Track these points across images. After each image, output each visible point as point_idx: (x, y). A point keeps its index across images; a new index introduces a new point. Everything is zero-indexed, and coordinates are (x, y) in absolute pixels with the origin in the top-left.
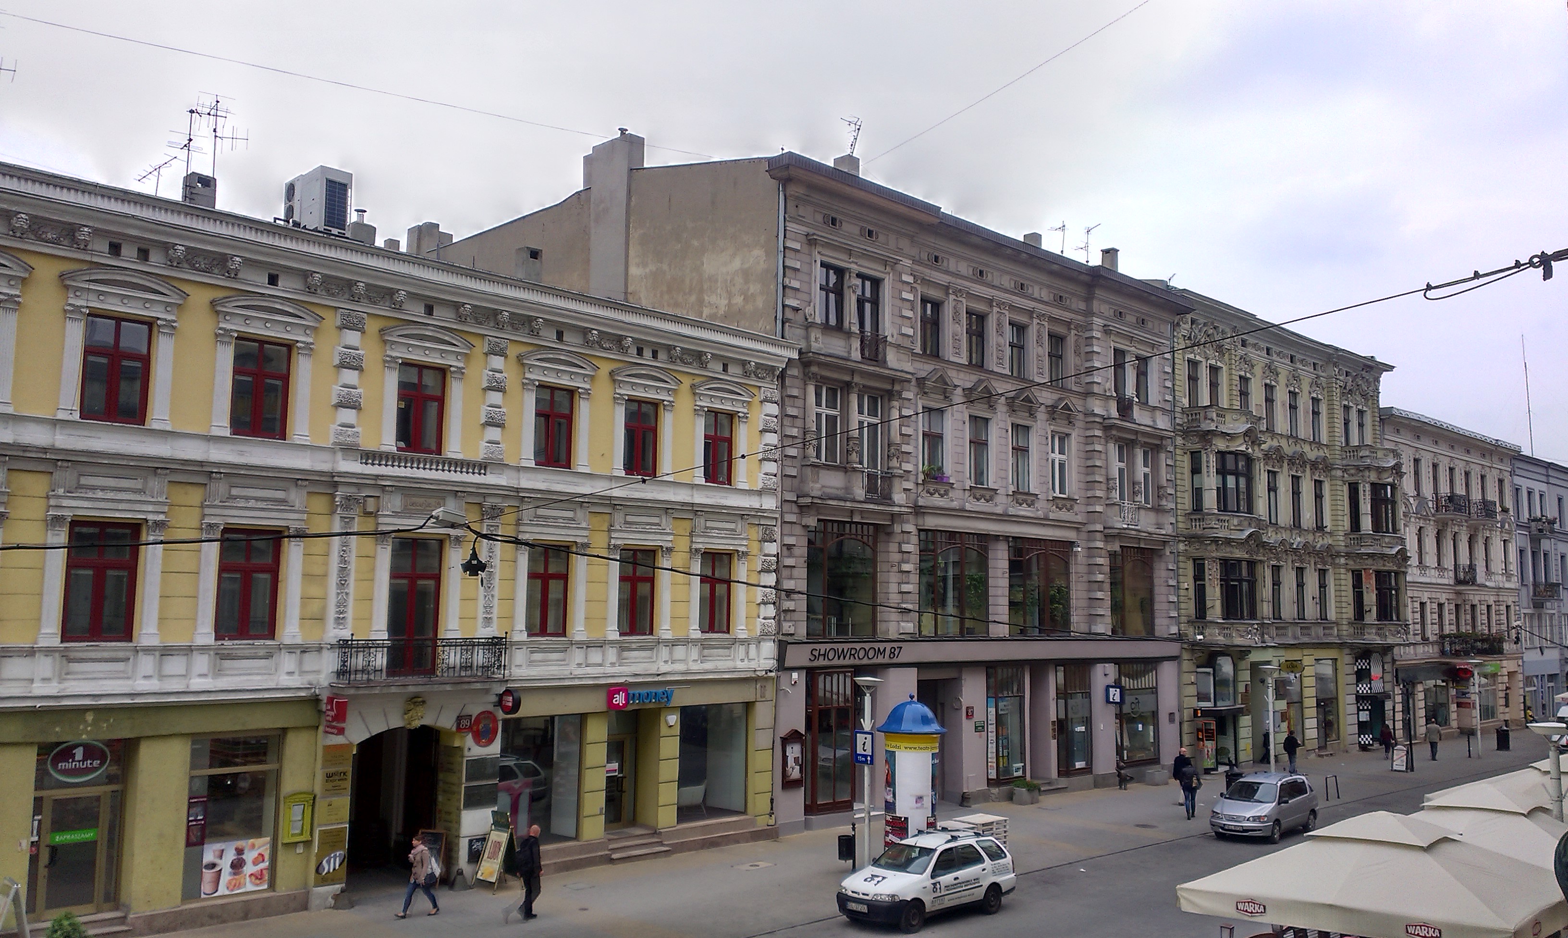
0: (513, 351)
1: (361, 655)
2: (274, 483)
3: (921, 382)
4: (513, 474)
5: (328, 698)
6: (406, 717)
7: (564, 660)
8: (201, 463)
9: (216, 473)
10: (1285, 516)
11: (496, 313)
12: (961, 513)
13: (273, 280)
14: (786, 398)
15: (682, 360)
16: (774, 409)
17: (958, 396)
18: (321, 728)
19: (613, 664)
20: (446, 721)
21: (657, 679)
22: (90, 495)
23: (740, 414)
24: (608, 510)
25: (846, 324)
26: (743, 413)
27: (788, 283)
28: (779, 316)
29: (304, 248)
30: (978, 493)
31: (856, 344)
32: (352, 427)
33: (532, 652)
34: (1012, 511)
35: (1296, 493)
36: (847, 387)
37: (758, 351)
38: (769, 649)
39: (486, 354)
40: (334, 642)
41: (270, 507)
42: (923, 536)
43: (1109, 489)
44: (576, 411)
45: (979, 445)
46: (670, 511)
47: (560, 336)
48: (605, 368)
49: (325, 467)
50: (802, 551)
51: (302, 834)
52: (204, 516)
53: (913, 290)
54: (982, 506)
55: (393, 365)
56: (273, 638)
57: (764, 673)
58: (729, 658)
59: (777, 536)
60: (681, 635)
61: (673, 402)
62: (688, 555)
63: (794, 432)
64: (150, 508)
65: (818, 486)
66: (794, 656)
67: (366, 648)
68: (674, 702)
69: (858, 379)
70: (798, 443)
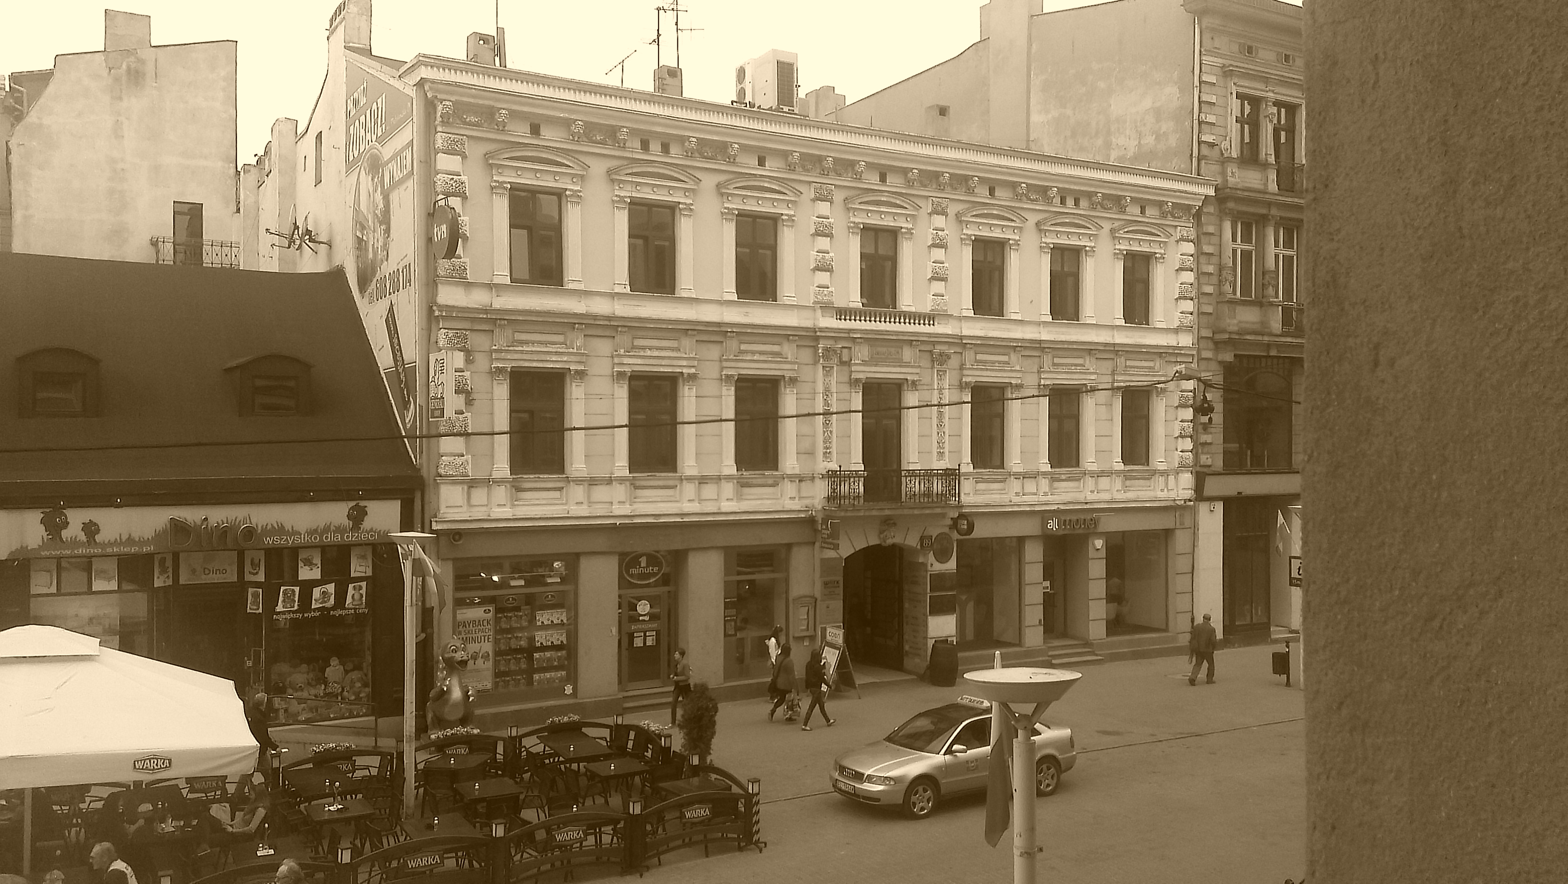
0: (953, 210)
1: (847, 484)
2: (770, 339)
4: (957, 323)
5: (823, 519)
6: (882, 536)
7: (1004, 490)
8: (719, 324)
9: (729, 332)
11: (937, 175)
13: (761, 162)
14: (1203, 237)
15: (1102, 205)
16: (1190, 248)
18: (817, 545)
19: (1046, 494)
20: (912, 541)
21: (1085, 507)
22: (642, 353)
23: (1157, 255)
24: (1037, 353)
25: (1262, 156)
26: (1160, 254)
27: (1204, 118)
28: (1195, 153)
29: (785, 130)
31: (1273, 176)
32: (827, 287)
33: (977, 482)
36: (1263, 220)
37: (1175, 192)
38: (1187, 479)
39: (931, 214)
40: (824, 471)
41: (770, 359)
44: (1007, 261)
46: (1094, 352)
47: (992, 191)
48: (1033, 219)
49: (808, 324)
50: (1218, 386)
51: (808, 630)
52: (722, 368)
55: (856, 231)
56: (777, 470)
57: (1183, 502)
58: (1149, 488)
59: (1194, 372)
60: (1105, 467)
61: (1094, 247)
62: (1110, 393)
63: (1211, 269)
64: (684, 363)
65: (1235, 321)
66: (1212, 486)
67: (850, 478)
68: (1102, 528)
69: (1274, 211)
70: (1214, 280)
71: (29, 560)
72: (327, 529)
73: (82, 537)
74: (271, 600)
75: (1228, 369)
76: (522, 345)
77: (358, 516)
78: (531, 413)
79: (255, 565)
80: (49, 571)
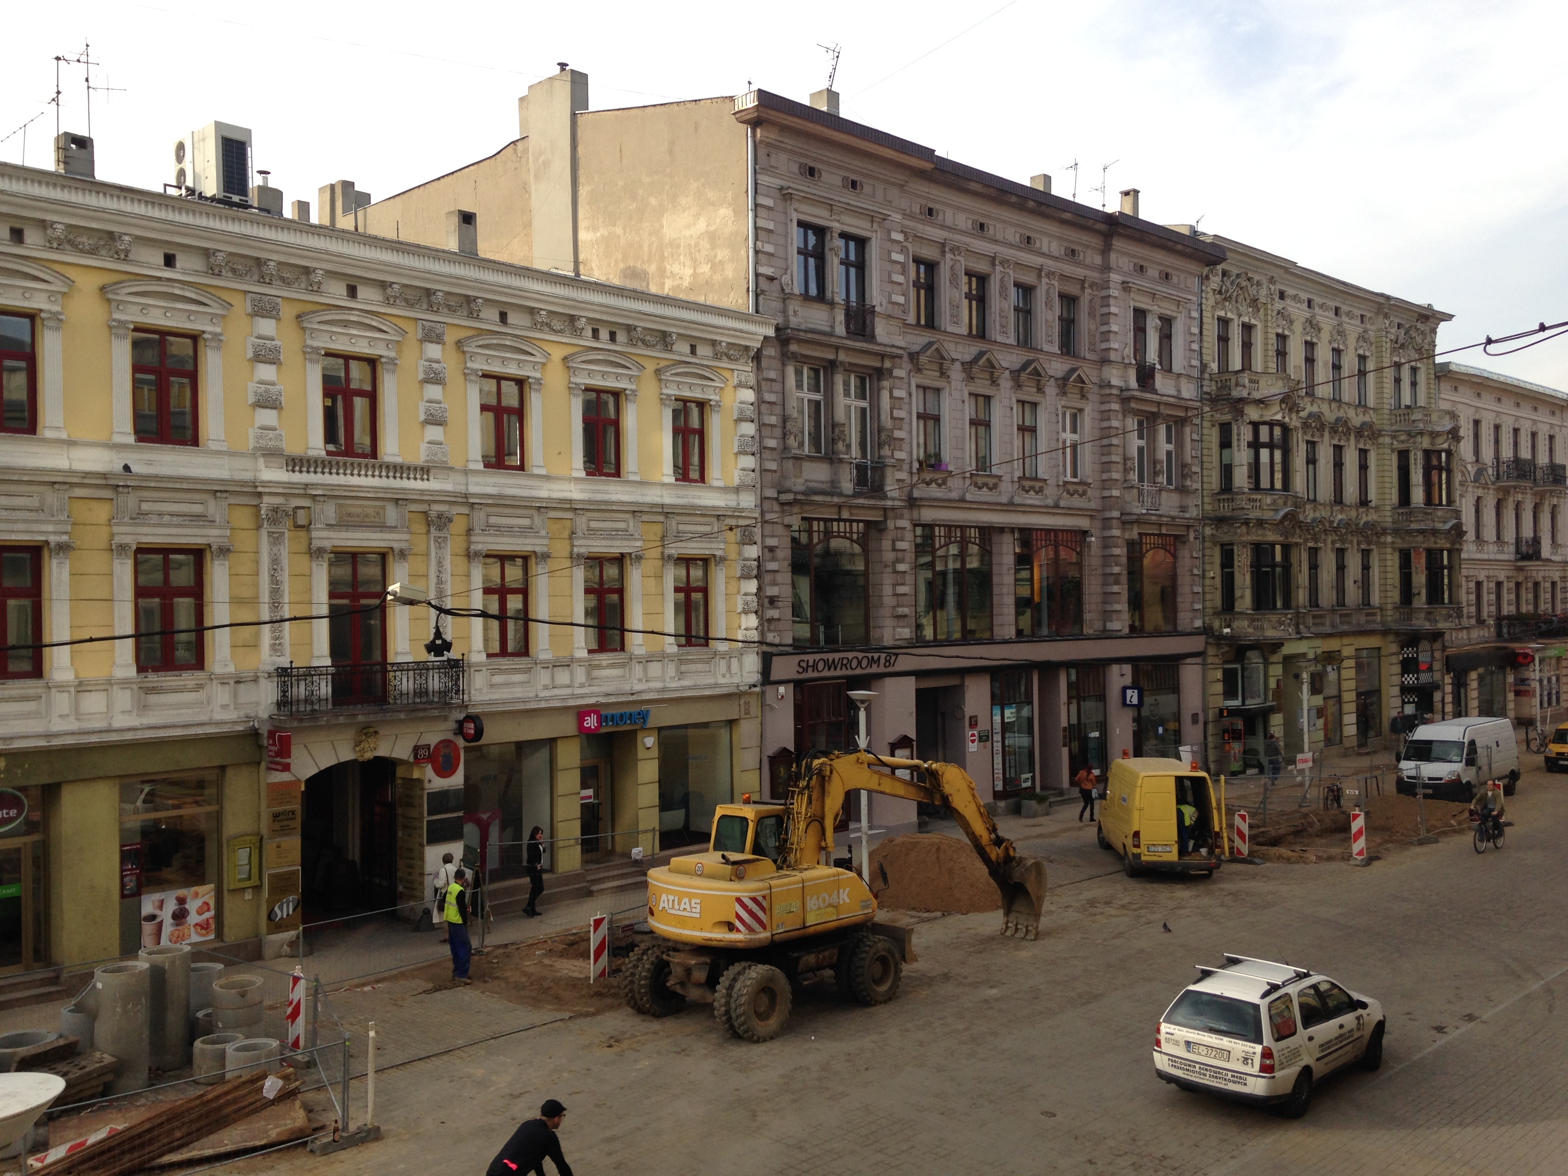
0: (451, 337)
1: (302, 685)
2: (189, 496)
3: (913, 357)
4: (461, 479)
5: (269, 732)
6: (358, 749)
7: (529, 682)
8: (104, 475)
9: (123, 486)
10: (1325, 491)
11: (429, 293)
12: (961, 502)
13: (169, 261)
14: (763, 383)
15: (644, 342)
16: (749, 395)
17: (956, 373)
18: (263, 765)
19: (582, 686)
20: (402, 752)
21: (631, 698)
23: (712, 403)
24: (569, 515)
25: (829, 294)
26: (715, 401)
27: (759, 247)
28: (751, 287)
29: (203, 222)
30: (980, 481)
31: (840, 316)
32: (275, 429)
33: (493, 674)
34: (1017, 500)
35: (1338, 465)
36: (831, 366)
38: (752, 662)
39: (421, 341)
40: (271, 669)
41: (188, 522)
42: (919, 531)
43: (1126, 471)
44: (527, 404)
45: (982, 424)
46: (637, 514)
47: (503, 317)
48: (557, 354)
50: (785, 553)
51: (249, 879)
52: (113, 535)
53: (903, 250)
54: (984, 495)
55: (315, 357)
56: (202, 668)
57: (747, 688)
59: (758, 538)
60: (656, 650)
61: (636, 391)
62: (660, 563)
63: (773, 420)
64: (51, 528)
65: (801, 481)
66: (780, 669)
69: (843, 357)
70: (778, 432)
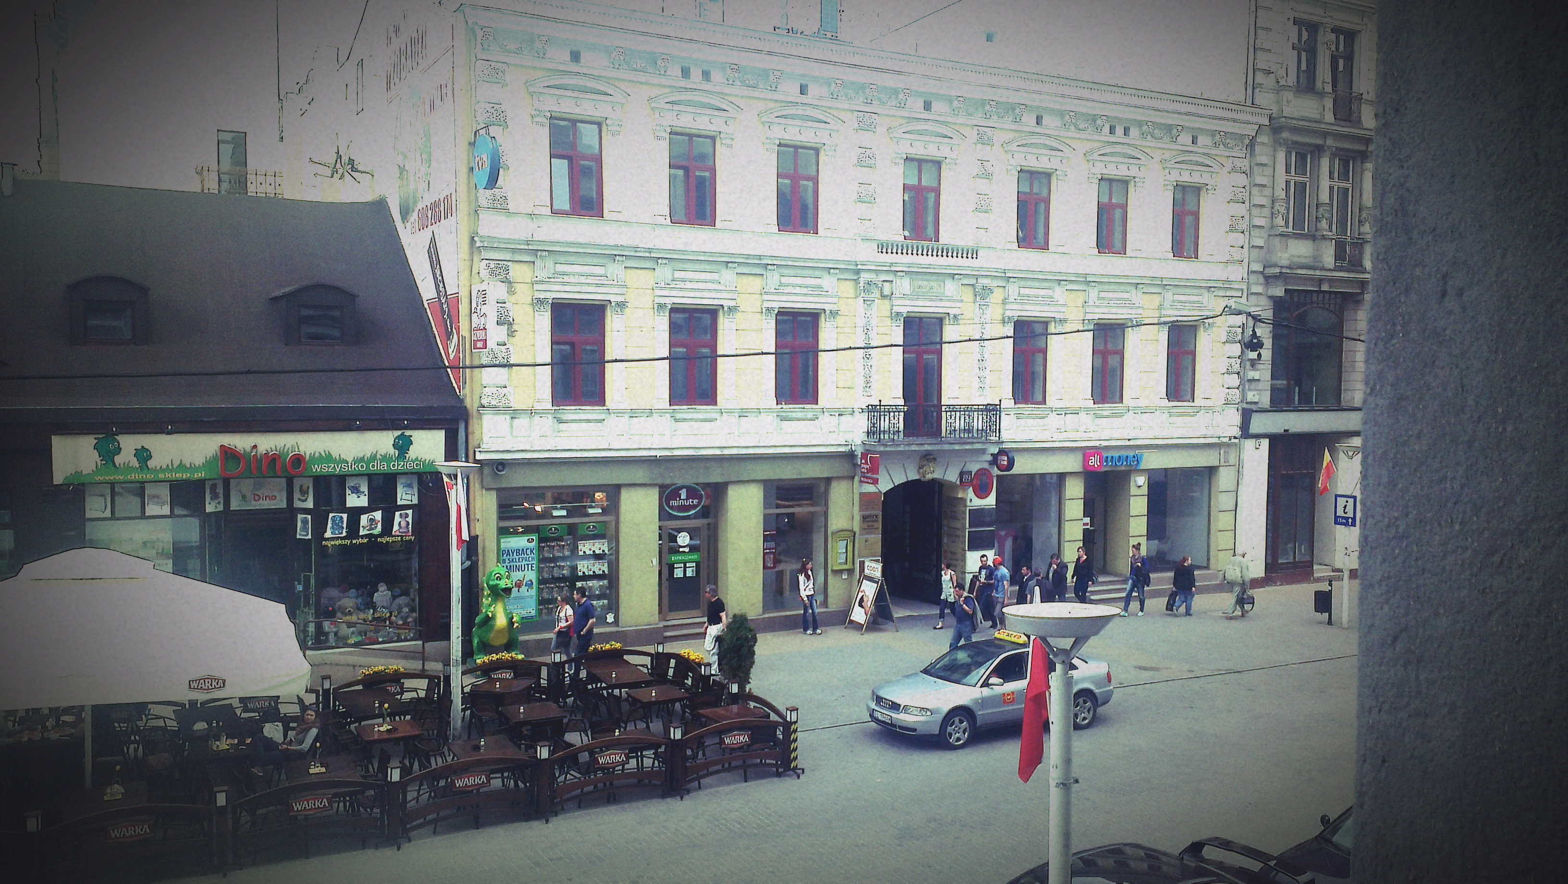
0: (999, 139)
1: (887, 418)
2: (813, 272)
5: (862, 454)
6: (921, 471)
7: (1045, 425)
9: (770, 264)
11: (984, 103)
13: (803, 89)
14: (1256, 168)
15: (1152, 136)
16: (1242, 180)
18: (857, 479)
19: (1088, 431)
21: (1128, 443)
22: (682, 285)
23: (1208, 186)
24: (1082, 287)
25: (1319, 85)
26: (1211, 185)
28: (1250, 81)
31: (1329, 103)
32: (870, 220)
33: (1018, 418)
36: (1319, 150)
37: (1227, 121)
38: (1233, 416)
39: (975, 143)
40: (863, 405)
41: (810, 292)
44: (1053, 192)
47: (1039, 119)
48: (1081, 149)
49: (850, 257)
50: (1268, 321)
51: (846, 563)
52: (763, 302)
55: (898, 161)
56: (817, 403)
57: (1228, 439)
58: (1194, 425)
60: (1149, 403)
61: (1144, 178)
62: (1156, 328)
63: (1263, 201)
64: (725, 295)
65: (1286, 255)
66: (1259, 424)
67: (889, 412)
68: (1143, 466)
69: (1330, 142)
70: (1266, 212)
71: (83, 484)
72: (373, 457)
73: (135, 463)
74: (319, 526)
75: (1278, 304)
76: (563, 277)
77: (402, 446)
78: (572, 345)
79: (304, 492)
80: (103, 495)
